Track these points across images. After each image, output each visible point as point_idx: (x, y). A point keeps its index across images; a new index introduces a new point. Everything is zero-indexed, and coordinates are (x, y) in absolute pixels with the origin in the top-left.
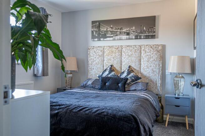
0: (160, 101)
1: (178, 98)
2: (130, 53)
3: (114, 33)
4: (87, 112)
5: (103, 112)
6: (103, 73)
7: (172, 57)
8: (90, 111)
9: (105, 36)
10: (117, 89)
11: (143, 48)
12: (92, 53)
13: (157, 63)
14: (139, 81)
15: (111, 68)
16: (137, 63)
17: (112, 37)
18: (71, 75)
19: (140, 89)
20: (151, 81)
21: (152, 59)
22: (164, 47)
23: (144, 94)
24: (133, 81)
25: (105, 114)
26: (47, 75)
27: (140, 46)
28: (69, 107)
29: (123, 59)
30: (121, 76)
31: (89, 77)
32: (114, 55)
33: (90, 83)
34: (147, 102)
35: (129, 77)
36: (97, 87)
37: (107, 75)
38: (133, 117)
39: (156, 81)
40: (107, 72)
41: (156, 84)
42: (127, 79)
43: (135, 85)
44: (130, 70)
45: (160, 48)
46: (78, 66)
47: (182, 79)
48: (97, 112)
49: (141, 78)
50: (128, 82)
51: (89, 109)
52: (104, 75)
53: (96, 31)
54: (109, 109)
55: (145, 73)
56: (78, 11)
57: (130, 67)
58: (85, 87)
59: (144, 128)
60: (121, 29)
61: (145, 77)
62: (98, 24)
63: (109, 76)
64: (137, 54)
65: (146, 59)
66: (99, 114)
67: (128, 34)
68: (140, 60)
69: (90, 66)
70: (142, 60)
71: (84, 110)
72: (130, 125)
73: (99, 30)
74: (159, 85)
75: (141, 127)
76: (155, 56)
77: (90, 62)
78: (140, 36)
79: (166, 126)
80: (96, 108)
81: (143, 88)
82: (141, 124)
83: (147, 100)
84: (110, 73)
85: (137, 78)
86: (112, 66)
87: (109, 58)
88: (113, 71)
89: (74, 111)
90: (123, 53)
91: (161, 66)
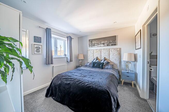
0: (119, 73)
1: (128, 73)
2: (105, 52)
3: (98, 44)
4: (82, 85)
5: (90, 86)
6: (93, 60)
7: (125, 54)
8: (84, 84)
9: (94, 45)
10: (99, 67)
11: (110, 50)
12: (89, 52)
13: (117, 56)
14: (109, 64)
15: (97, 58)
16: (108, 56)
17: (97, 45)
18: (81, 61)
19: (110, 68)
20: (115, 64)
21: (115, 55)
22: (120, 49)
23: (112, 71)
24: (106, 64)
25: (91, 87)
26: (72, 61)
27: (109, 49)
28: (75, 80)
29: (102, 55)
30: (101, 61)
31: (88, 62)
32: (98, 53)
33: (88, 64)
34: (114, 77)
35: (104, 62)
36: (91, 66)
37: (95, 61)
38: (107, 91)
39: (117, 64)
40: (95, 60)
41: (117, 65)
42: (104, 63)
43: (107, 66)
44: (105, 59)
45: (118, 49)
46: (84, 57)
47: (130, 64)
48: (88, 86)
49: (110, 63)
50: (104, 64)
51: (84, 83)
52: (94, 61)
53: (91, 44)
54: (94, 84)
55: (112, 61)
56: (87, 36)
57: (105, 58)
58: (86, 66)
59: (114, 98)
60: (101, 42)
61: (112, 62)
62: (91, 41)
63: (96, 61)
64: (108, 52)
65: (112, 54)
66: (88, 87)
67: (104, 44)
68: (109, 55)
69: (89, 57)
70: (110, 55)
71: (81, 83)
72: (105, 97)
73: (92, 43)
74: (118, 66)
75: (112, 98)
76: (116, 53)
77: (88, 56)
78: (109, 45)
79: (122, 85)
80: (87, 83)
81: (111, 67)
82: (112, 96)
83: (114, 75)
84: (96, 60)
85: (108, 63)
86: (97, 57)
87: (96, 54)
88: (98, 59)
89: (77, 83)
90: (102, 52)
91: (119, 57)
